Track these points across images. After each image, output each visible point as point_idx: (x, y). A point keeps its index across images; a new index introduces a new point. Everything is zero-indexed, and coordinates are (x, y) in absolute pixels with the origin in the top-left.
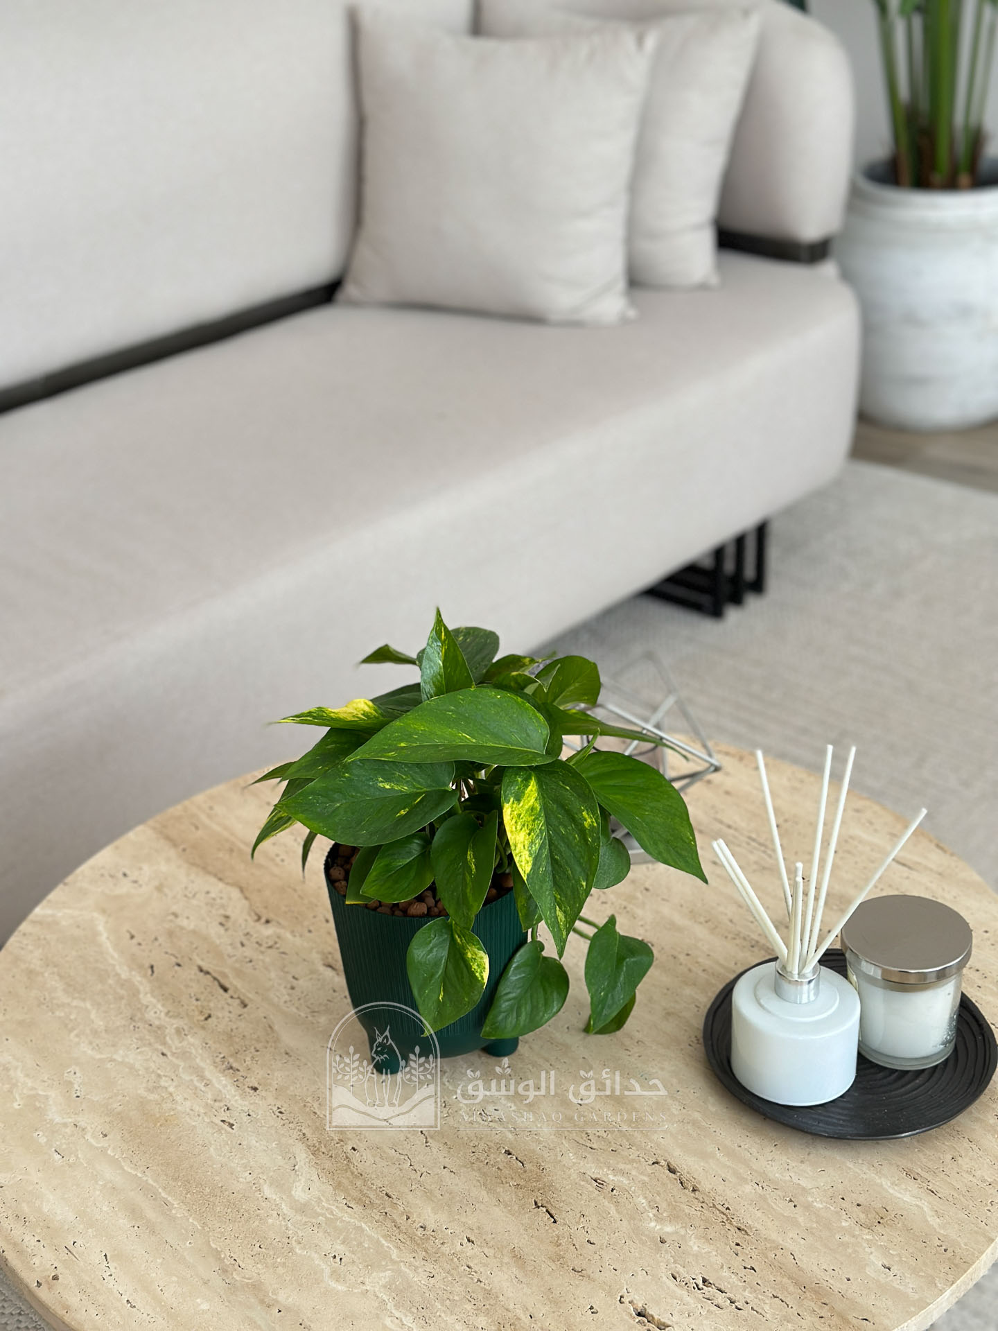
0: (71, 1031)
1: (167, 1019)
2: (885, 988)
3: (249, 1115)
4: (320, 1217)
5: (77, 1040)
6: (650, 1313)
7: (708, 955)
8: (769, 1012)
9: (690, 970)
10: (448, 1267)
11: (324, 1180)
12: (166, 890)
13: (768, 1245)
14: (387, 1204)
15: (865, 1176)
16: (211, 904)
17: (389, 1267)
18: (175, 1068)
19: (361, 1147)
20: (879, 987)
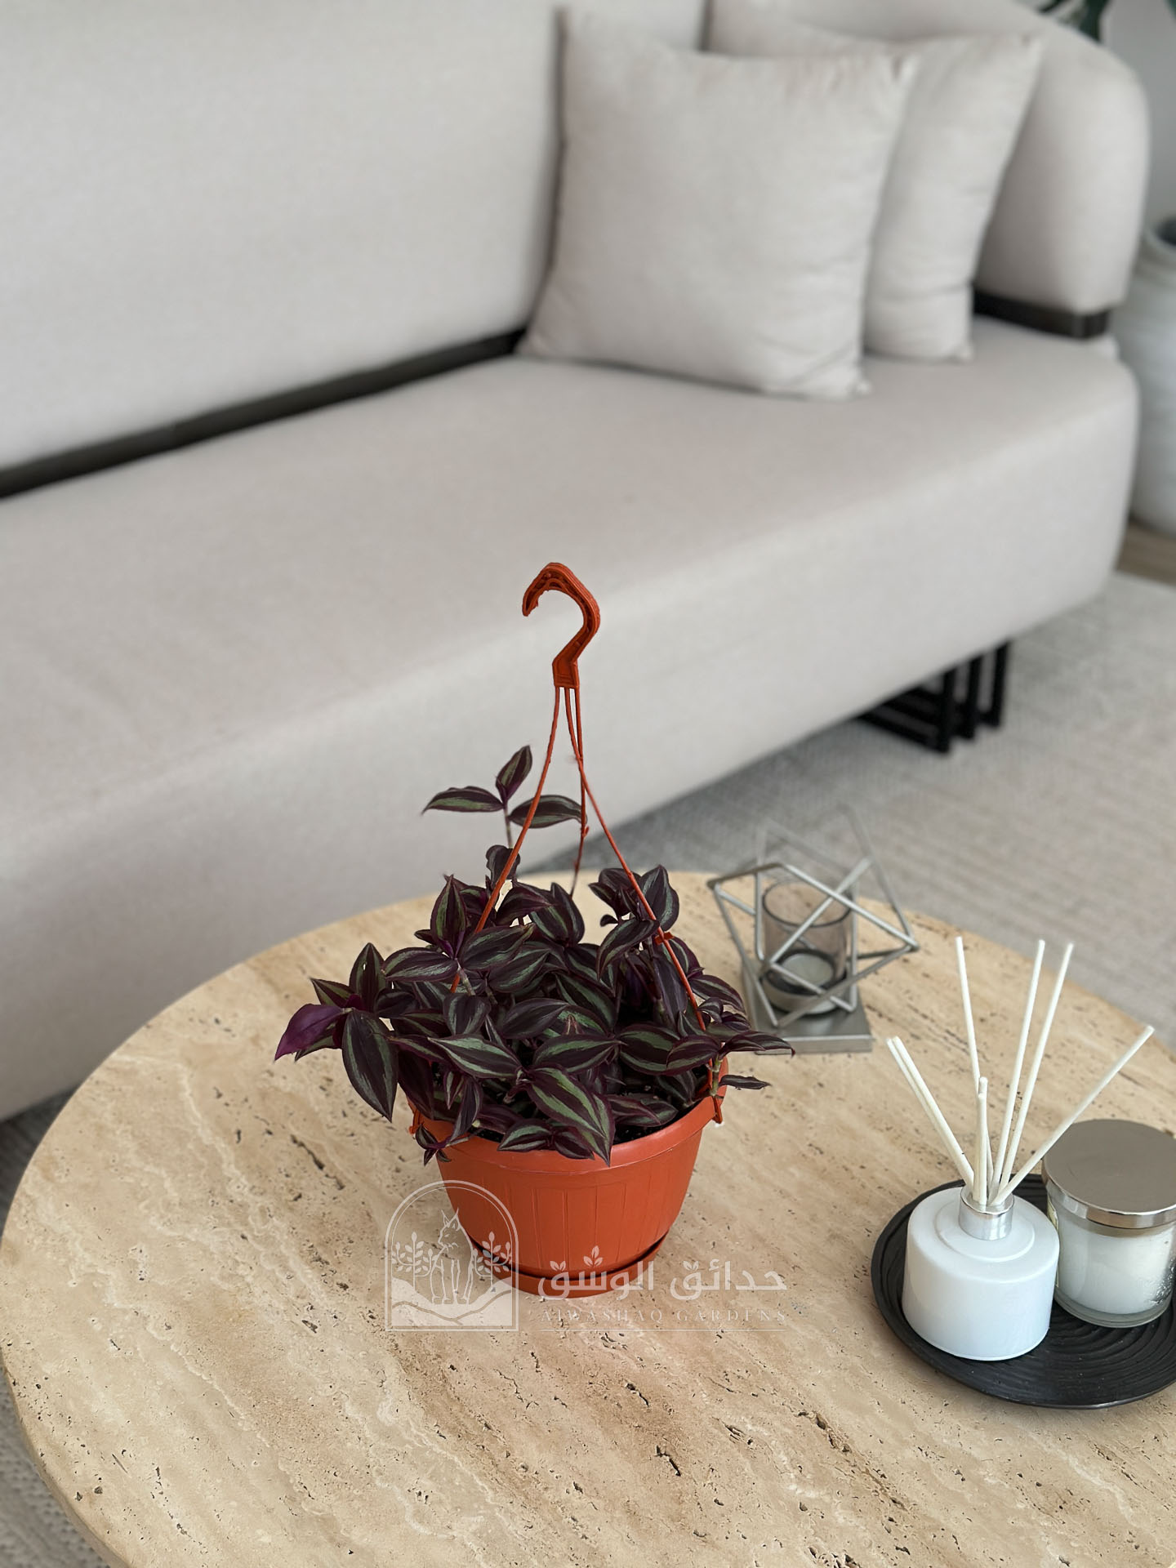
0: (140, 1201)
1: (251, 1196)
2: (1090, 1230)
3: (335, 1317)
4: (407, 1446)
5: (146, 1211)
7: (886, 1170)
8: (950, 1247)
9: (863, 1186)
10: (549, 1517)
11: (415, 1401)
12: (262, 1043)
13: (927, 1524)
14: (486, 1436)
15: (1050, 1451)
16: (313, 1063)
17: (481, 1512)
18: (256, 1255)
19: (461, 1366)
20: (1084, 1228)
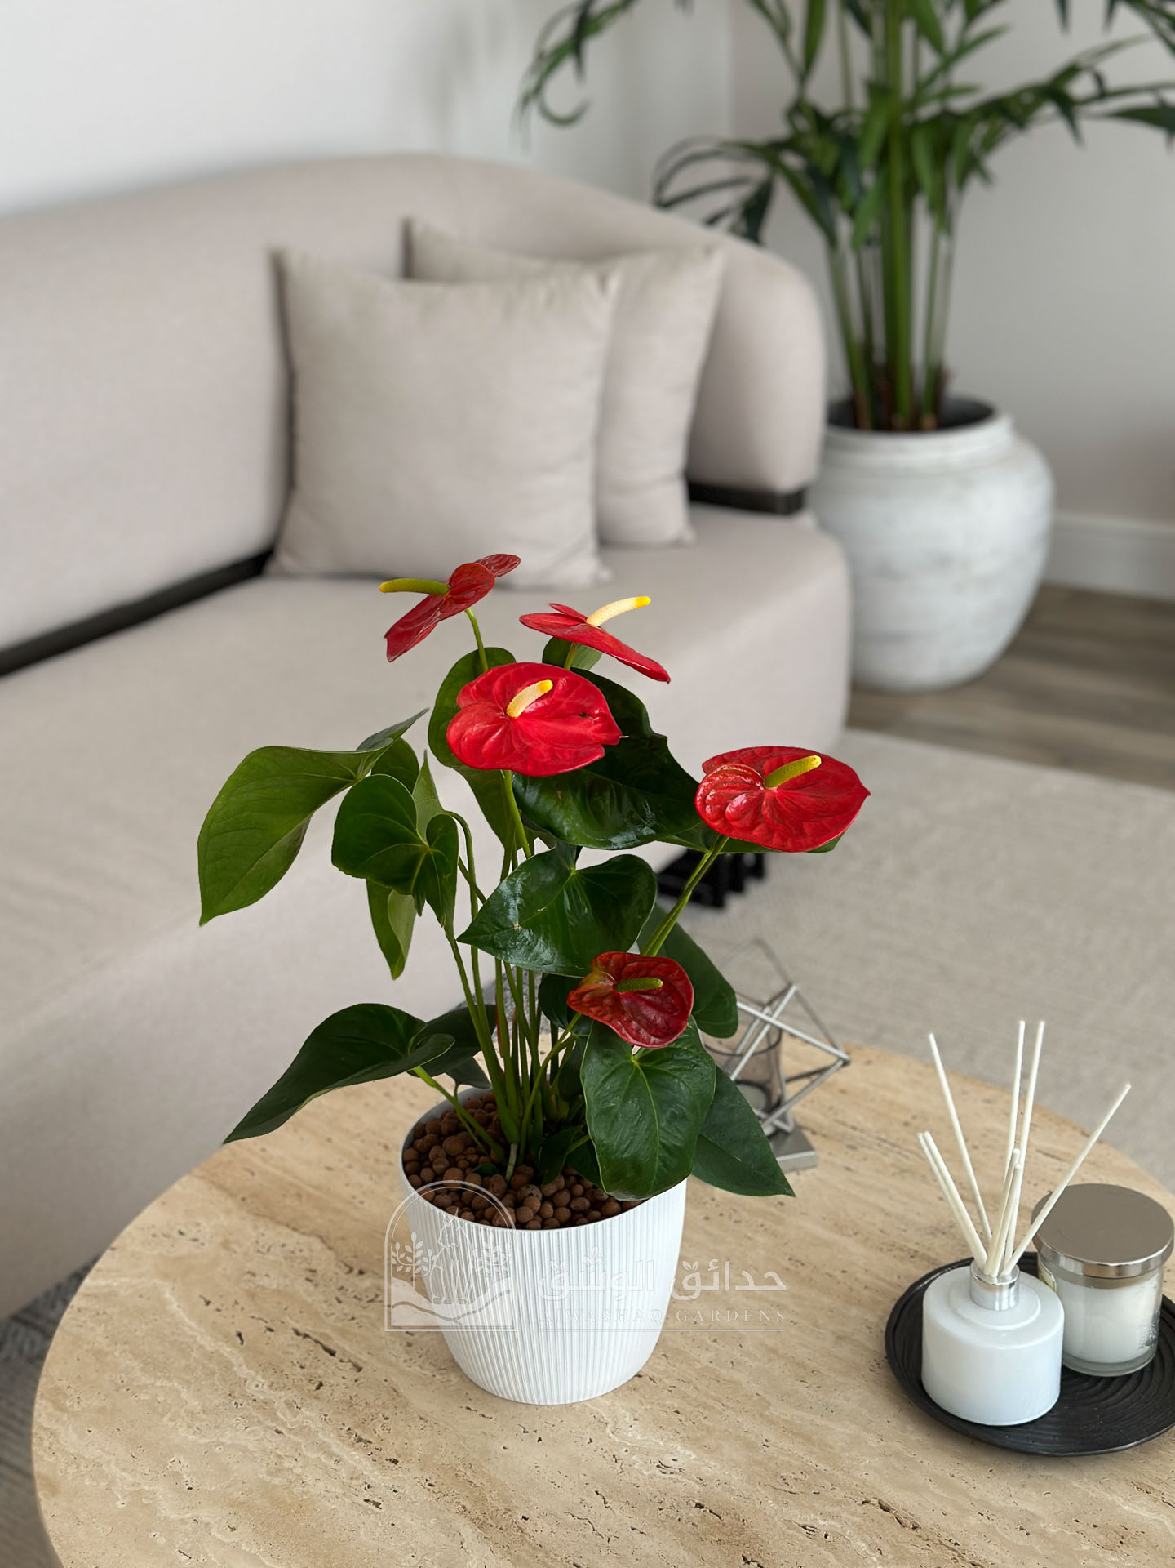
0: (163, 1416)
1: (272, 1392)
2: (1088, 1285)
3: (395, 1491)
5: (171, 1424)
11: (499, 1555)
12: (235, 1247)
15: (1095, 1494)
16: (290, 1256)
18: (297, 1447)
19: (532, 1515)
20: (1082, 1285)
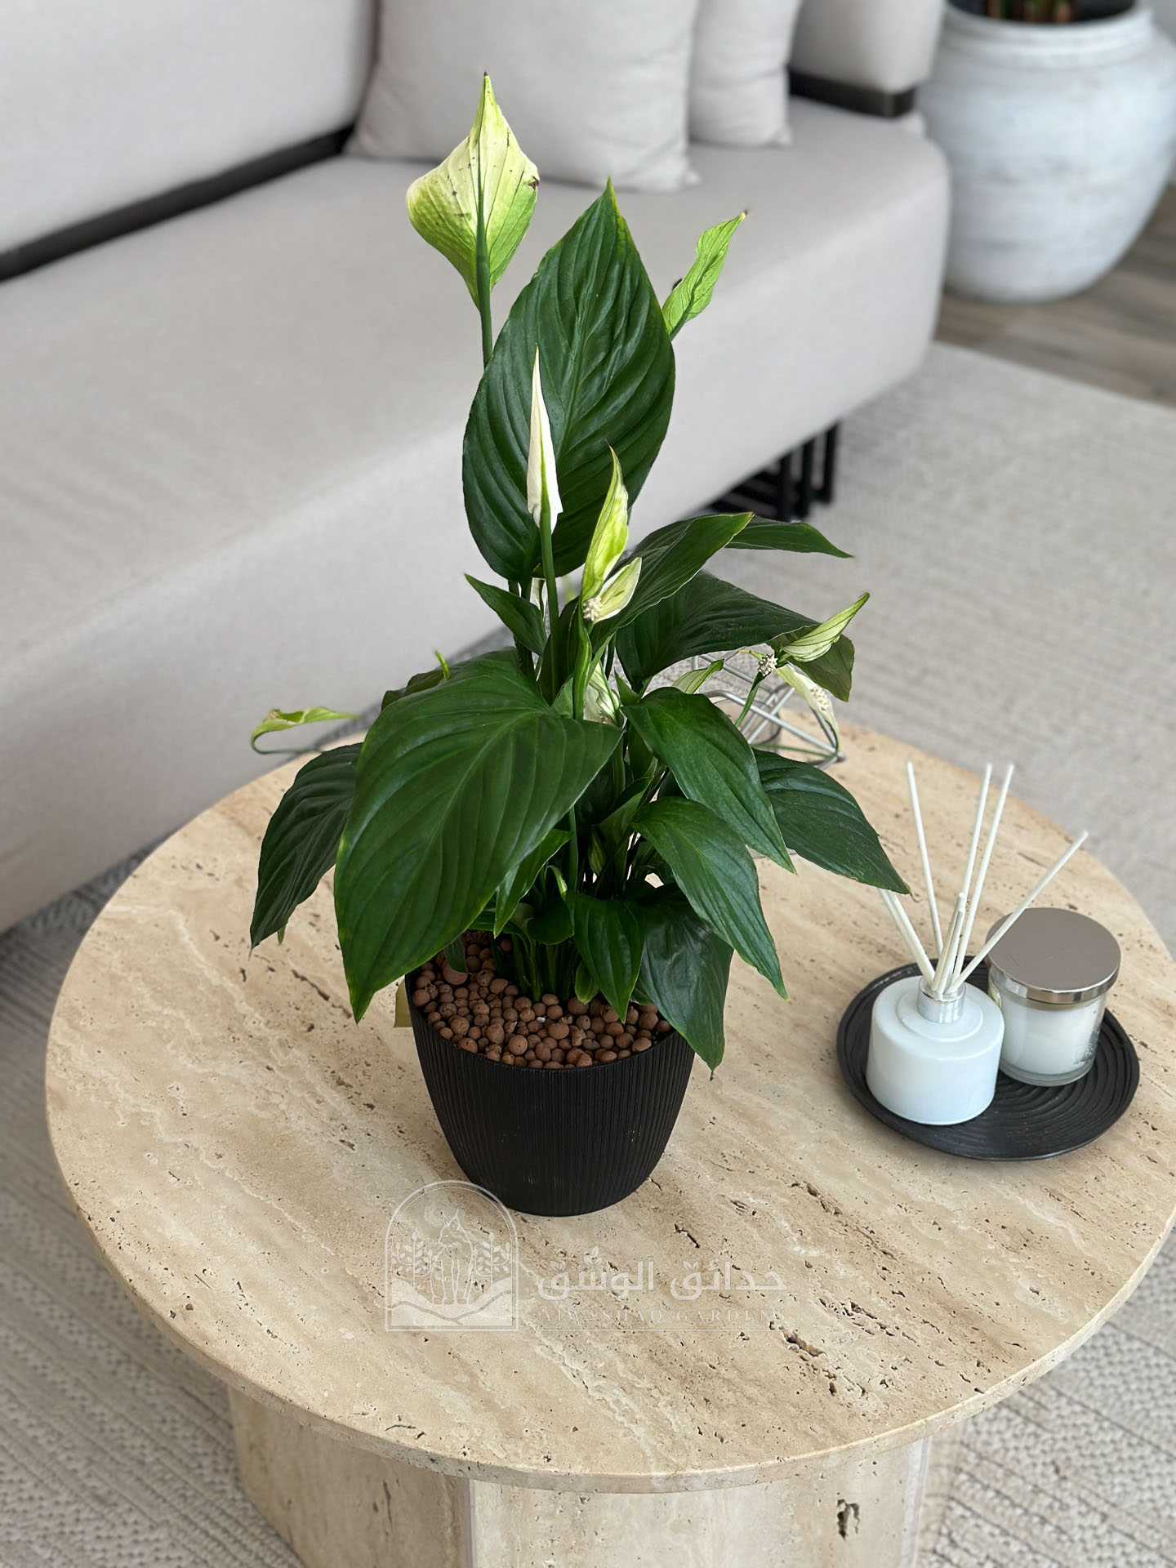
0: (167, 1043)
1: (268, 1030)
3: (368, 1135)
5: (174, 1052)
6: (802, 1339)
7: (834, 961)
8: (913, 1032)
9: (816, 978)
12: (245, 884)
13: (915, 1269)
14: (524, 1229)
15: (1008, 1198)
18: (284, 1085)
20: (1024, 1005)
